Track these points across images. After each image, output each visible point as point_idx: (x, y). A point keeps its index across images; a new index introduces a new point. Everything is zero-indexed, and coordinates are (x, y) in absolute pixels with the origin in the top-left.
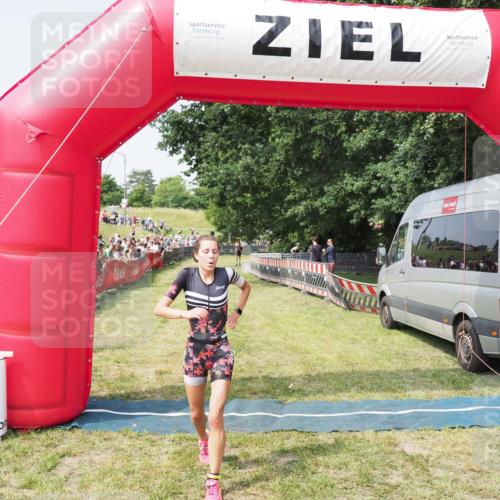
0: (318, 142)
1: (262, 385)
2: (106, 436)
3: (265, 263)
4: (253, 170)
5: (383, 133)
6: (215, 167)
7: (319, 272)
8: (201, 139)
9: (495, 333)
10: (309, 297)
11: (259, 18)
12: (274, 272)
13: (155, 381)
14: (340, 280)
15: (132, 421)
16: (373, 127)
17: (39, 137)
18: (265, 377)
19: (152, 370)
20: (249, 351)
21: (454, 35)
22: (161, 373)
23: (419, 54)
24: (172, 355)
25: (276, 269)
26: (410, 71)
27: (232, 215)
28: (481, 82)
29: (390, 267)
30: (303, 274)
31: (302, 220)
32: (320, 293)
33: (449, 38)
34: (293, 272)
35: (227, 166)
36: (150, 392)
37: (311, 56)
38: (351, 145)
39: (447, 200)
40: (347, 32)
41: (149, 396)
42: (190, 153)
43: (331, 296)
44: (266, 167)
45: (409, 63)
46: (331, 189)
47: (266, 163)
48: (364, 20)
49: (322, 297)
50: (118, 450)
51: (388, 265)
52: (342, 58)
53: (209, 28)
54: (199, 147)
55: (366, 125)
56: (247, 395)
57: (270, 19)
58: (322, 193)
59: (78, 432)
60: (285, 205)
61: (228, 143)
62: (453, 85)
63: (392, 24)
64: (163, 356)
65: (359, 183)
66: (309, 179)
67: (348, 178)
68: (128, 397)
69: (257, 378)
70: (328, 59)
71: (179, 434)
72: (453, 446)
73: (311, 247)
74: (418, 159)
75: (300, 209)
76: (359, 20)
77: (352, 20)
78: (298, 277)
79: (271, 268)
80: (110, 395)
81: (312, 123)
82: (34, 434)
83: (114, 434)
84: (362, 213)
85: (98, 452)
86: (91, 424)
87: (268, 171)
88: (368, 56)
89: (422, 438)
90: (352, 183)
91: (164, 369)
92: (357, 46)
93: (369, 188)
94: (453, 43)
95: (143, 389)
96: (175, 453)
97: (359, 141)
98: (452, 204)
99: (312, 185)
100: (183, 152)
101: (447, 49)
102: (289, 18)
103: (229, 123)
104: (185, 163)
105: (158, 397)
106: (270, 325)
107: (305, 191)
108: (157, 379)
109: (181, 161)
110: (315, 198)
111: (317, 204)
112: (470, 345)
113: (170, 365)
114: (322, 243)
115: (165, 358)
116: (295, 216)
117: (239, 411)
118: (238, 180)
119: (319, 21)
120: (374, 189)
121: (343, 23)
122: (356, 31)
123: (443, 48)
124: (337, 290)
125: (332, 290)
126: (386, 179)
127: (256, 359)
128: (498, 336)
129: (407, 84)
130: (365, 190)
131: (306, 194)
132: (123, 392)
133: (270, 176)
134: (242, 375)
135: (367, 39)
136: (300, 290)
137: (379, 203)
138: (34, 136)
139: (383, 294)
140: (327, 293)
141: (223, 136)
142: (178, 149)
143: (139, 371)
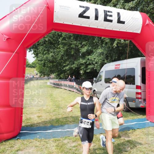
0: (73, 50)
1: (71, 119)
2: (30, 141)
3: (55, 82)
4: (54, 57)
5: (90, 48)
6: (43, 56)
7: (73, 85)
8: (38, 48)
9: (134, 101)
10: (70, 91)
11: (80, 6)
12: (58, 85)
13: (38, 119)
14: (80, 87)
15: (36, 135)
16: (87, 46)
17: (8, 39)
18: (71, 117)
19: (36, 116)
20: (62, 108)
21: (133, 17)
22: (39, 117)
23: (125, 22)
24: (39, 110)
25: (59, 84)
26: (122, 27)
27: (47, 69)
28: (139, 32)
29: (97, 83)
30: (68, 85)
31: (68, 70)
32: (73, 90)
33: (132, 18)
34: (64, 85)
35: (46, 55)
36: (38, 124)
37: (95, 19)
38: (82, 51)
39: (116, 65)
40: (106, 13)
41: (38, 125)
42: (35, 51)
43: (76, 91)
44: (58, 56)
45: (121, 24)
46: (76, 62)
47: (57, 55)
48: (110, 11)
49: (73, 91)
50: (36, 146)
51: (96, 83)
52: (104, 21)
53: (65, 8)
54: (38, 50)
55: (86, 45)
56: (69, 123)
57: (84, 7)
58: (74, 64)
59: (20, 141)
60: (62, 67)
61: (46, 49)
62: (132, 32)
63: (117, 13)
64: (37, 111)
65: (84, 61)
66: (70, 60)
67: (81, 60)
68: (32, 126)
69: (69, 117)
70: (100, 21)
71: (54, 139)
72: (136, 136)
73: (68, 78)
74: (104, 55)
75: (67, 68)
76: (109, 10)
77: (107, 10)
78: (66, 86)
79: (57, 84)
80: (26, 125)
81: (71, 44)
82: (4, 143)
83: (32, 140)
84: (85, 69)
85: (30, 148)
86: (23, 137)
87: (58, 57)
88: (111, 21)
89: (126, 134)
90: (82, 61)
91: (40, 115)
92: (108, 18)
93: (87, 62)
94: (133, 20)
95: (36, 123)
96: (56, 146)
97: (84, 50)
98: (119, 66)
99: (71, 61)
100: (33, 51)
101: (132, 21)
102: (89, 8)
103: (45, 44)
104: (33, 54)
105: (41, 125)
106: (63, 100)
107: (69, 63)
108: (39, 119)
109: (32, 54)
110: (72, 65)
111: (72, 66)
112: (125, 105)
113: (41, 114)
114: (72, 77)
115: (38, 112)
116: (66, 70)
117: (69, 129)
118: (49, 59)
119: (98, 9)
120: (88, 63)
121: (104, 11)
122: (108, 13)
123: (131, 21)
124: (79, 90)
125: (77, 90)
126: (91, 60)
127: (65, 110)
128: (135, 102)
129: (121, 30)
130: (85, 63)
131: (69, 64)
132: (29, 124)
133: (59, 58)
134: (64, 116)
135: (111, 16)
136: (66, 90)
137: (90, 67)
138: (6, 39)
139: (94, 91)
140: (75, 90)
141: (44, 47)
142: (31, 50)
143: (32, 117)
